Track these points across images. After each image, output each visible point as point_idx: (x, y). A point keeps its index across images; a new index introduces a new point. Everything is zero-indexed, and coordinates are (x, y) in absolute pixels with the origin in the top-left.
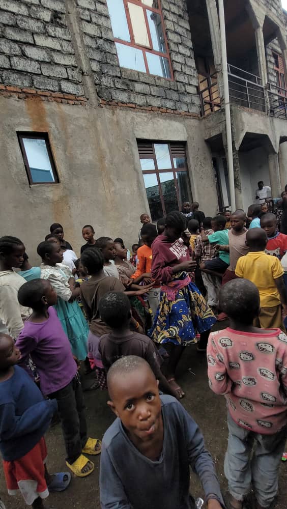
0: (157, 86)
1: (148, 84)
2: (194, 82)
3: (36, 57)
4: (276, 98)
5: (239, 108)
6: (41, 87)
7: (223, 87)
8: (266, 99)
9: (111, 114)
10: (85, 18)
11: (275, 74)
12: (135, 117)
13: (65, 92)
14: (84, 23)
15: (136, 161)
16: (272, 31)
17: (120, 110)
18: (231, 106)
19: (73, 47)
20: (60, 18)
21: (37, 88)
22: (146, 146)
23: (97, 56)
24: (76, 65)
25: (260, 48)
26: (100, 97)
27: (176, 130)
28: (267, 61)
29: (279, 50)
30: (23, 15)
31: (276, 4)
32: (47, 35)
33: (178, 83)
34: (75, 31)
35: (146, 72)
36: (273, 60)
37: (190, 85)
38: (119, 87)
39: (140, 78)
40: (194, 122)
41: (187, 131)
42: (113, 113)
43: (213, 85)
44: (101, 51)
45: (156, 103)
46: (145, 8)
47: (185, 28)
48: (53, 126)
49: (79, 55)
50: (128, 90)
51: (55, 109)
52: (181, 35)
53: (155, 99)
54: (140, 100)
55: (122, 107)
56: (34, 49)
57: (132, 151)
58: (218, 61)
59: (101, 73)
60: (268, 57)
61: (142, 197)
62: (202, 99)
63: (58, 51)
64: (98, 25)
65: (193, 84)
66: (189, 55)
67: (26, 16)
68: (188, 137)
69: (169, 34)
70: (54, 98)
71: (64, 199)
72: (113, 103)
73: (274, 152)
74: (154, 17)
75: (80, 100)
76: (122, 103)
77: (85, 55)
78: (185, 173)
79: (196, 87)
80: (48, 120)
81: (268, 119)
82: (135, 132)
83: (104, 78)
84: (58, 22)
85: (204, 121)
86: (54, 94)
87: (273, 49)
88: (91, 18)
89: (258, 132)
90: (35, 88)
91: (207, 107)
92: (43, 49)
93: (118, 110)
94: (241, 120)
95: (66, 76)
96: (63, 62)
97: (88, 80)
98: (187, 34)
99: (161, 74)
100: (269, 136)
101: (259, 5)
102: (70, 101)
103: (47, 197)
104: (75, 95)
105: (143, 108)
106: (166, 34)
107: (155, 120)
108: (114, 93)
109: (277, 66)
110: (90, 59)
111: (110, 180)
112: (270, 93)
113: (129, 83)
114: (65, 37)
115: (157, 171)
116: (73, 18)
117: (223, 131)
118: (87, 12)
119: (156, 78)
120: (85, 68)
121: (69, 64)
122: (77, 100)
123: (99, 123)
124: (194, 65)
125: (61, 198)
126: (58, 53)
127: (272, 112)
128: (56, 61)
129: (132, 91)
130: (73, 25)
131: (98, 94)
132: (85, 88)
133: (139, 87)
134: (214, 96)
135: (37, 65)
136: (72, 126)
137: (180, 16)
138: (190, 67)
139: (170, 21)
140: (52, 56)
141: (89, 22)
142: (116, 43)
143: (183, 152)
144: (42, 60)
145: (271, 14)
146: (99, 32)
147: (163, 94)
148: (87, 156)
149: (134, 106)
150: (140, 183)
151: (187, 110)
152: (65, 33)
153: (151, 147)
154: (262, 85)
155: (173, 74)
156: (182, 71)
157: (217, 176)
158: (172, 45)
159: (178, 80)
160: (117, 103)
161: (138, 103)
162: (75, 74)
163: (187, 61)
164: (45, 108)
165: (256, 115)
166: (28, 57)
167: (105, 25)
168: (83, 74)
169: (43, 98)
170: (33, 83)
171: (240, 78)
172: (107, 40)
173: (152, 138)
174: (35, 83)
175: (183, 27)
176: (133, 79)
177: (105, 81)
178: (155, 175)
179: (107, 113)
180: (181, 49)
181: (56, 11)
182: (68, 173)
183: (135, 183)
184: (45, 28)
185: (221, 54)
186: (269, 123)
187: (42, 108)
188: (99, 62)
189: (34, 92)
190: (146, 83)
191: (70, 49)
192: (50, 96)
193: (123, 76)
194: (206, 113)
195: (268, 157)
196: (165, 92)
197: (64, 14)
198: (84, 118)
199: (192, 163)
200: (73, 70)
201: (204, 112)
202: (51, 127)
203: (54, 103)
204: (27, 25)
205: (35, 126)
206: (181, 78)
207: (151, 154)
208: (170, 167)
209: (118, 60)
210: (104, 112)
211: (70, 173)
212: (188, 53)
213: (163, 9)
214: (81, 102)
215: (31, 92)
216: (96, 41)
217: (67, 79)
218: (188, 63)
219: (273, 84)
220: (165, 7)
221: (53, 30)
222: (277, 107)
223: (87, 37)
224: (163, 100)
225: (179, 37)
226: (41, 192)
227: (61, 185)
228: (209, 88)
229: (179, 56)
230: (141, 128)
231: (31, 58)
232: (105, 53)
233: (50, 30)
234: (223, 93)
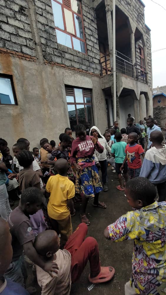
0: (78, 57)
1: (73, 55)
2: (98, 57)
3: (8, 31)
4: (140, 71)
5: (120, 74)
6: (10, 48)
7: (113, 62)
8: (134, 71)
9: (51, 69)
10: (39, 13)
11: (139, 59)
12: (65, 72)
13: (24, 53)
14: (38, 16)
15: (64, 97)
16: (139, 36)
17: (56, 67)
18: (116, 73)
19: (31, 28)
20: (24, 11)
21: (7, 48)
22: (70, 89)
23: (45, 35)
24: (32, 39)
25: (132, 44)
26: (45, 58)
27: (87, 82)
28: (135, 51)
29: (142, 46)
30: (2, 5)
31: (142, 21)
32: (15, 19)
33: (89, 57)
34: (33, 20)
35: (72, 48)
36: (139, 51)
37: (95, 58)
38: (56, 54)
39: (69, 51)
40: (96, 79)
41: (93, 83)
42: (52, 69)
43: (108, 60)
44: (47, 33)
45: (77, 66)
46: (73, 13)
47: (95, 28)
48: (16, 72)
49: (34, 33)
50: (61, 57)
51: (18, 62)
52: (92, 31)
53: (76, 64)
54: (68, 63)
55: (57, 66)
56: (7, 26)
57: (62, 91)
58: (111, 48)
59: (46, 45)
60: (136, 49)
61: (66, 117)
62: (101, 67)
63: (22, 29)
64: (46, 18)
65: (97, 58)
66: (96, 42)
67: (4, 6)
68: (93, 87)
69: (86, 29)
70: (17, 55)
71: (20, 115)
72: (53, 63)
73: (137, 100)
74: (78, 18)
75: (33, 59)
76: (58, 63)
77: (38, 34)
78: (91, 106)
79: (99, 60)
80: (13, 68)
81: (135, 82)
82: (64, 81)
83: (48, 48)
84: (23, 13)
85: (102, 79)
86: (17, 53)
87: (139, 45)
88: (42, 14)
89: (129, 88)
90: (6, 48)
91: (104, 71)
92: (13, 26)
93: (55, 67)
94: (121, 80)
95: (26, 44)
96: (24, 36)
97: (39, 48)
98: (95, 31)
99: (80, 51)
100: (135, 91)
101: (133, 21)
102: (27, 59)
103: (10, 113)
104: (31, 55)
105: (69, 68)
106: (84, 29)
107: (75, 75)
108: (53, 57)
109: (141, 55)
110: (41, 36)
111: (48, 106)
112: (136, 68)
113: (62, 53)
114: (26, 22)
115: (75, 104)
116: (32, 12)
117: (112, 85)
118: (40, 10)
119: (77, 52)
120: (37, 41)
121: (28, 37)
122: (31, 59)
123: (43, 73)
124: (98, 48)
125: (18, 115)
126: (21, 30)
127: (137, 78)
128: (20, 35)
129: (63, 57)
130: (32, 16)
131: (44, 57)
132: (37, 52)
133: (67, 56)
134: (108, 66)
135: (8, 35)
136: (27, 73)
137: (92, 20)
138: (96, 49)
139: (87, 22)
140: (18, 31)
141: (41, 15)
142: (56, 29)
143: (90, 94)
144: (12, 32)
145: (139, 27)
146: (47, 22)
147: (81, 62)
148: (35, 91)
149: (64, 66)
150: (65, 109)
151: (93, 72)
152: (27, 19)
153: (73, 90)
154: (133, 63)
155: (87, 52)
156: (92, 51)
157: (108, 109)
158: (87, 35)
159: (89, 55)
160: (55, 63)
161: (67, 65)
162: (31, 44)
163: (94, 45)
164: (12, 61)
165: (129, 79)
166: (3, 30)
167: (50, 19)
168: (36, 44)
169: (11, 55)
170: (5, 45)
171: (121, 58)
172: (51, 27)
173: (73, 85)
174: (6, 45)
175: (93, 27)
176: (65, 51)
177: (49, 50)
178: (74, 105)
179: (49, 68)
180: (92, 38)
181: (22, 6)
182: (24, 100)
183: (62, 109)
184: (14, 14)
185: (112, 45)
186: (135, 84)
187: (10, 61)
188: (46, 39)
189: (5, 50)
190: (72, 54)
191: (29, 29)
192: (15, 54)
193: (59, 48)
194: (103, 75)
195: (134, 101)
196: (82, 61)
197: (27, 8)
198: (35, 69)
199: (94, 101)
200: (30, 41)
201: (102, 74)
202: (15, 72)
203: (18, 59)
204: (4, 11)
205: (5, 71)
206: (91, 54)
207: (72, 94)
208: (82, 102)
209: (56, 39)
210: (47, 67)
211: (25, 100)
212: (95, 41)
213: (83, 15)
214: (34, 60)
215: (4, 50)
216: (44, 26)
217: (26, 46)
218: (95, 47)
219: (139, 64)
220: (85, 14)
221: (20, 16)
222: (139, 76)
223: (39, 23)
224: (81, 65)
225: (91, 32)
226: (6, 110)
227: (18, 107)
228: (106, 61)
229: (91, 42)
230: (67, 78)
231: (5, 30)
232: (49, 34)
233: (18, 16)
234: (113, 65)
